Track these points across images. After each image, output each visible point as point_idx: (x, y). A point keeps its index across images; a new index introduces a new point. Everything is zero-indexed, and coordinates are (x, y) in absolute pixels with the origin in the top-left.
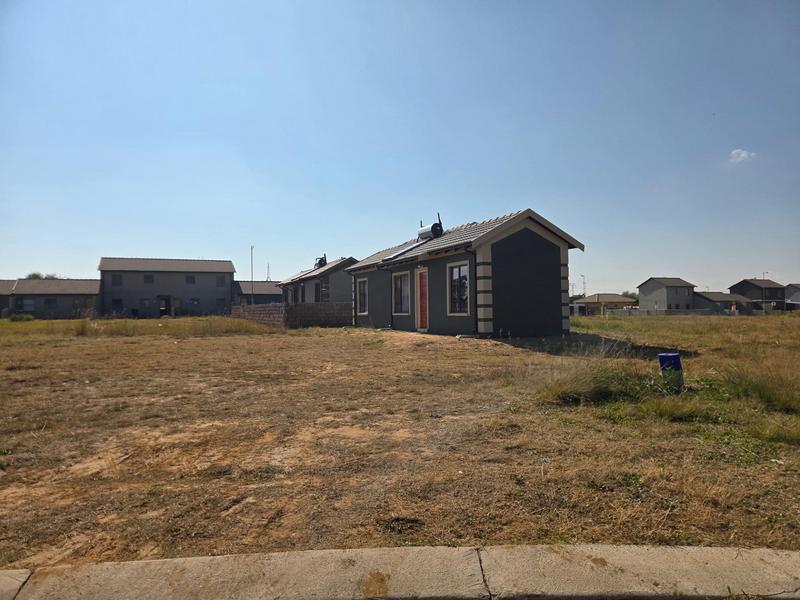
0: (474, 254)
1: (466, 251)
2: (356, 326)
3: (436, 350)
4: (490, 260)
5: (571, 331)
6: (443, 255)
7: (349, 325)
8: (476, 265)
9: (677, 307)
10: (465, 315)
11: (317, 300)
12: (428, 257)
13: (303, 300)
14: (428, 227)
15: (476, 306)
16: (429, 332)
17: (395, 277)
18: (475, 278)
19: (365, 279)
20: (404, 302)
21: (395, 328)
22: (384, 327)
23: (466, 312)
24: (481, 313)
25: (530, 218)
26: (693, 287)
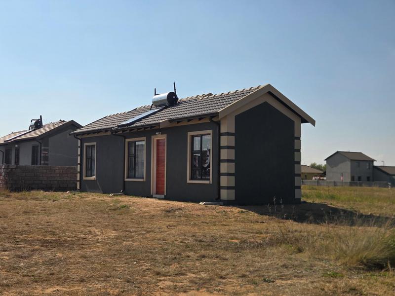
0: (218, 124)
1: (211, 121)
2: (82, 190)
3: (186, 216)
4: (233, 131)
5: (302, 200)
6: (185, 123)
7: (73, 189)
8: (220, 134)
9: (360, 179)
10: (207, 182)
11: (34, 162)
12: (169, 125)
13: (17, 162)
14: (164, 95)
15: (218, 174)
16: (166, 198)
17: (129, 143)
18: (217, 147)
19: (95, 143)
20: (138, 168)
21: (126, 193)
22: (115, 192)
23: (209, 180)
24: (224, 181)
25: (269, 93)
26: (372, 161)
